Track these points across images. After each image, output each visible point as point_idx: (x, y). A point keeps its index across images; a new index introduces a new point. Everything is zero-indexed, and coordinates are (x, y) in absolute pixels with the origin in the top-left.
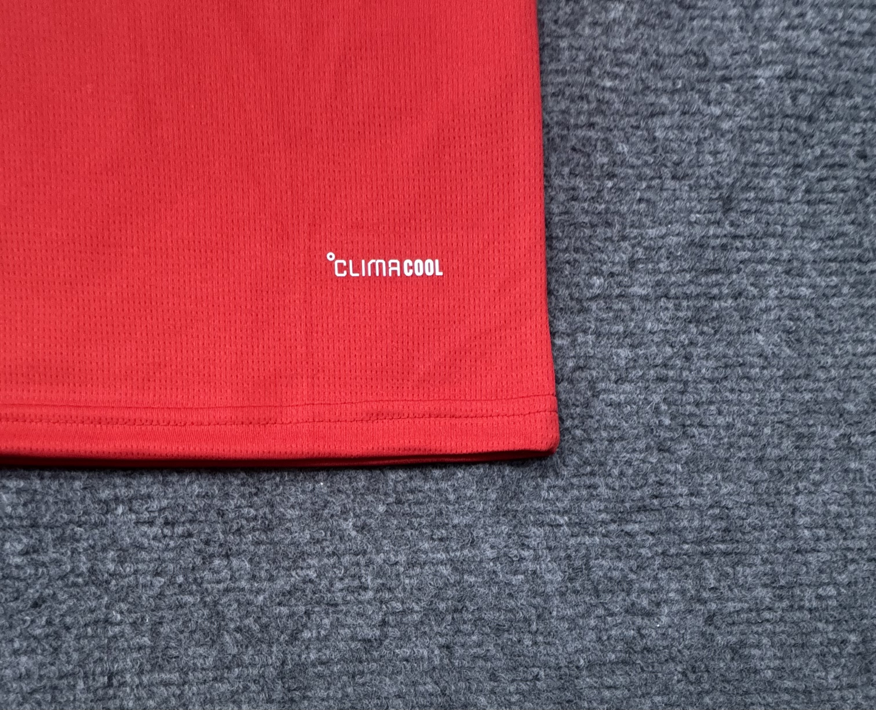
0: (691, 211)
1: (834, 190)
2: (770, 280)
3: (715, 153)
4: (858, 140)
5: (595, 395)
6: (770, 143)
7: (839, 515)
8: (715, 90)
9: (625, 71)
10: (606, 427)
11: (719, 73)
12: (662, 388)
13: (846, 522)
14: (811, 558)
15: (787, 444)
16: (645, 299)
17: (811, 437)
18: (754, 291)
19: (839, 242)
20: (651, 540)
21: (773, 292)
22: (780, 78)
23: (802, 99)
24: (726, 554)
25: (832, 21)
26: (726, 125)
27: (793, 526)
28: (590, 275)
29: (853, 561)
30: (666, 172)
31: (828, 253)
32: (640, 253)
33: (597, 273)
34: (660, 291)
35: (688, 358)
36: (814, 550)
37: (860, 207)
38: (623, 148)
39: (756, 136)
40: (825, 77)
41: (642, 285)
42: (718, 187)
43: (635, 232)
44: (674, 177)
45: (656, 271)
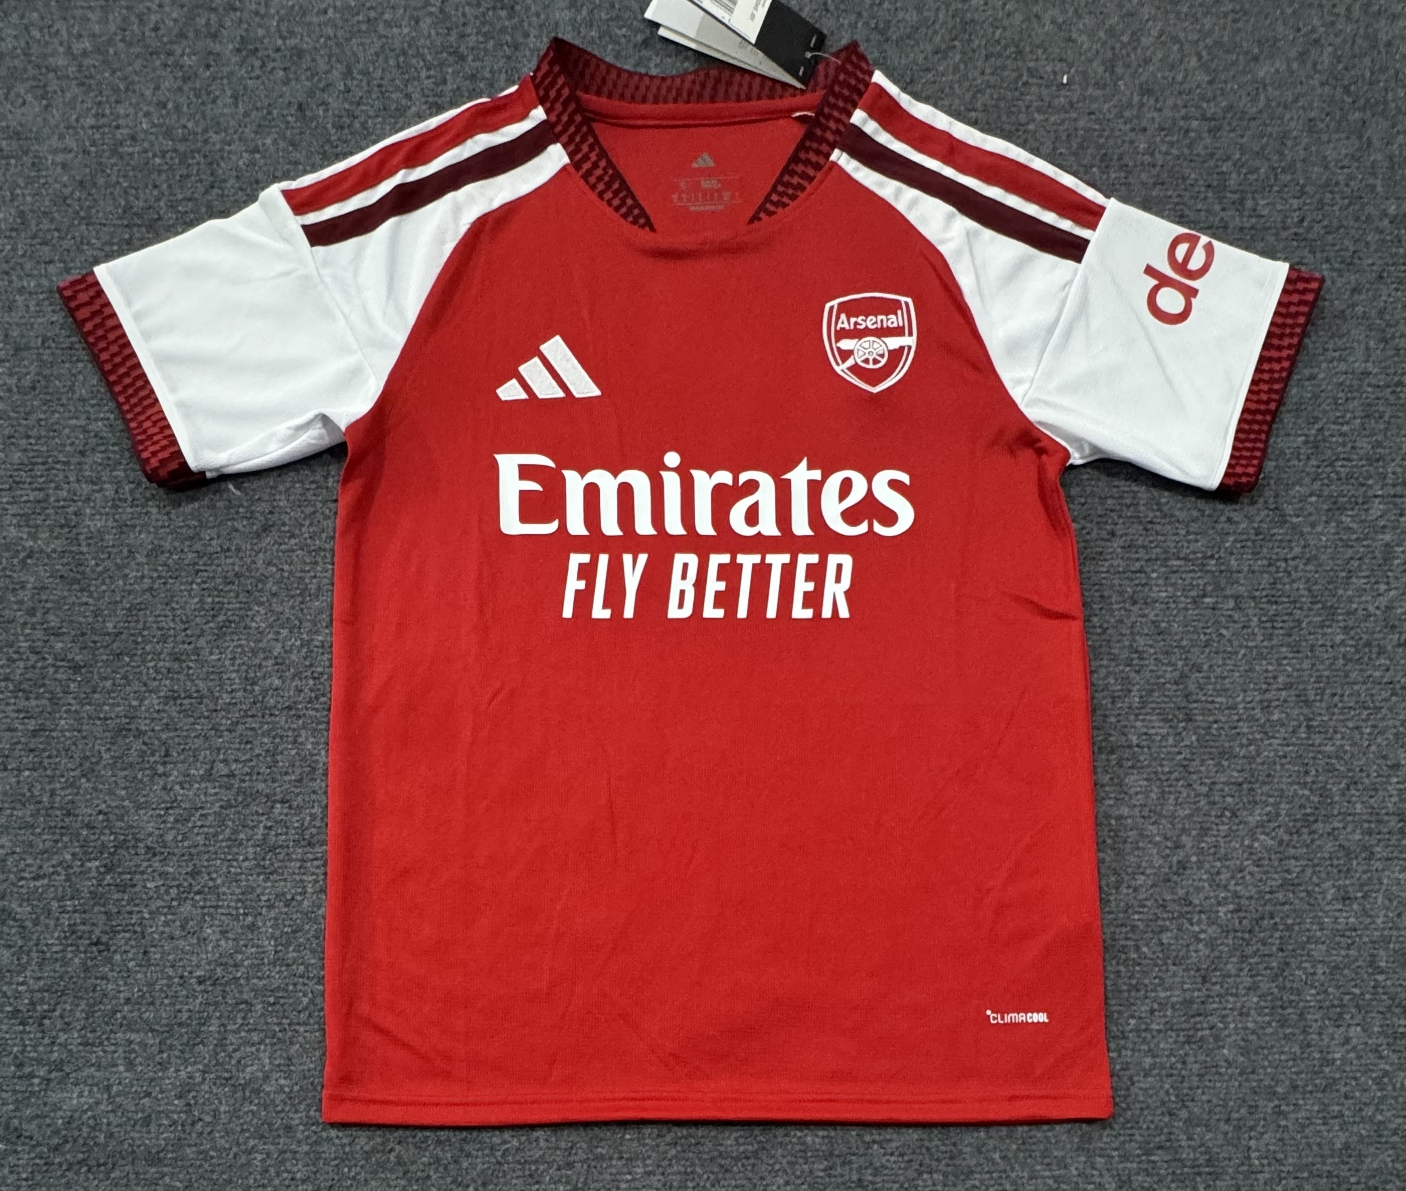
0: (1184, 983)
1: (1266, 968)
2: (1230, 1019)
3: (1196, 951)
4: (1278, 941)
5: (1133, 1084)
6: (1228, 945)
7: (1275, 1152)
8: (1196, 918)
9: (1146, 910)
10: (1139, 1102)
11: (1198, 909)
12: (1169, 1080)
13: (1280, 1156)
14: (1260, 1176)
15: (1243, 1111)
16: (1159, 1031)
17: (1257, 1106)
18: (1221, 1025)
19: (1269, 998)
20: (1165, 1165)
21: (1232, 1026)
22: (1232, 912)
23: (1245, 921)
24: (1210, 1174)
25: (1260, 880)
26: (1202, 936)
27: (1249, 1158)
28: (1128, 1018)
29: (1285, 1178)
30: (1169, 961)
31: (1262, 1003)
32: (1156, 1006)
33: (1133, 1017)
34: (1168, 1026)
35: (1184, 1063)
36: (1261, 1172)
37: (1281, 979)
38: (1145, 949)
39: (1219, 942)
40: (1257, 911)
41: (1158, 1024)
42: (1198, 970)
43: (1153, 994)
44: (1174, 964)
45: (1165, 1016)
